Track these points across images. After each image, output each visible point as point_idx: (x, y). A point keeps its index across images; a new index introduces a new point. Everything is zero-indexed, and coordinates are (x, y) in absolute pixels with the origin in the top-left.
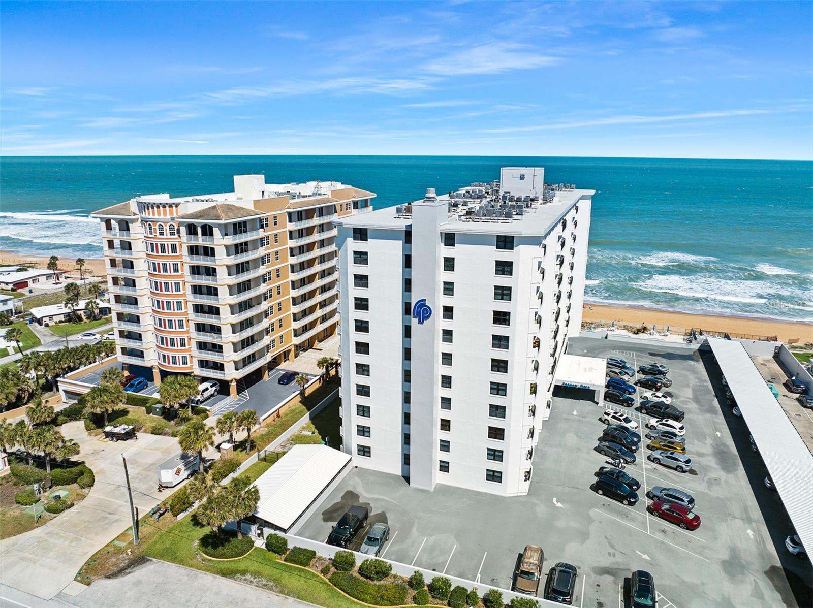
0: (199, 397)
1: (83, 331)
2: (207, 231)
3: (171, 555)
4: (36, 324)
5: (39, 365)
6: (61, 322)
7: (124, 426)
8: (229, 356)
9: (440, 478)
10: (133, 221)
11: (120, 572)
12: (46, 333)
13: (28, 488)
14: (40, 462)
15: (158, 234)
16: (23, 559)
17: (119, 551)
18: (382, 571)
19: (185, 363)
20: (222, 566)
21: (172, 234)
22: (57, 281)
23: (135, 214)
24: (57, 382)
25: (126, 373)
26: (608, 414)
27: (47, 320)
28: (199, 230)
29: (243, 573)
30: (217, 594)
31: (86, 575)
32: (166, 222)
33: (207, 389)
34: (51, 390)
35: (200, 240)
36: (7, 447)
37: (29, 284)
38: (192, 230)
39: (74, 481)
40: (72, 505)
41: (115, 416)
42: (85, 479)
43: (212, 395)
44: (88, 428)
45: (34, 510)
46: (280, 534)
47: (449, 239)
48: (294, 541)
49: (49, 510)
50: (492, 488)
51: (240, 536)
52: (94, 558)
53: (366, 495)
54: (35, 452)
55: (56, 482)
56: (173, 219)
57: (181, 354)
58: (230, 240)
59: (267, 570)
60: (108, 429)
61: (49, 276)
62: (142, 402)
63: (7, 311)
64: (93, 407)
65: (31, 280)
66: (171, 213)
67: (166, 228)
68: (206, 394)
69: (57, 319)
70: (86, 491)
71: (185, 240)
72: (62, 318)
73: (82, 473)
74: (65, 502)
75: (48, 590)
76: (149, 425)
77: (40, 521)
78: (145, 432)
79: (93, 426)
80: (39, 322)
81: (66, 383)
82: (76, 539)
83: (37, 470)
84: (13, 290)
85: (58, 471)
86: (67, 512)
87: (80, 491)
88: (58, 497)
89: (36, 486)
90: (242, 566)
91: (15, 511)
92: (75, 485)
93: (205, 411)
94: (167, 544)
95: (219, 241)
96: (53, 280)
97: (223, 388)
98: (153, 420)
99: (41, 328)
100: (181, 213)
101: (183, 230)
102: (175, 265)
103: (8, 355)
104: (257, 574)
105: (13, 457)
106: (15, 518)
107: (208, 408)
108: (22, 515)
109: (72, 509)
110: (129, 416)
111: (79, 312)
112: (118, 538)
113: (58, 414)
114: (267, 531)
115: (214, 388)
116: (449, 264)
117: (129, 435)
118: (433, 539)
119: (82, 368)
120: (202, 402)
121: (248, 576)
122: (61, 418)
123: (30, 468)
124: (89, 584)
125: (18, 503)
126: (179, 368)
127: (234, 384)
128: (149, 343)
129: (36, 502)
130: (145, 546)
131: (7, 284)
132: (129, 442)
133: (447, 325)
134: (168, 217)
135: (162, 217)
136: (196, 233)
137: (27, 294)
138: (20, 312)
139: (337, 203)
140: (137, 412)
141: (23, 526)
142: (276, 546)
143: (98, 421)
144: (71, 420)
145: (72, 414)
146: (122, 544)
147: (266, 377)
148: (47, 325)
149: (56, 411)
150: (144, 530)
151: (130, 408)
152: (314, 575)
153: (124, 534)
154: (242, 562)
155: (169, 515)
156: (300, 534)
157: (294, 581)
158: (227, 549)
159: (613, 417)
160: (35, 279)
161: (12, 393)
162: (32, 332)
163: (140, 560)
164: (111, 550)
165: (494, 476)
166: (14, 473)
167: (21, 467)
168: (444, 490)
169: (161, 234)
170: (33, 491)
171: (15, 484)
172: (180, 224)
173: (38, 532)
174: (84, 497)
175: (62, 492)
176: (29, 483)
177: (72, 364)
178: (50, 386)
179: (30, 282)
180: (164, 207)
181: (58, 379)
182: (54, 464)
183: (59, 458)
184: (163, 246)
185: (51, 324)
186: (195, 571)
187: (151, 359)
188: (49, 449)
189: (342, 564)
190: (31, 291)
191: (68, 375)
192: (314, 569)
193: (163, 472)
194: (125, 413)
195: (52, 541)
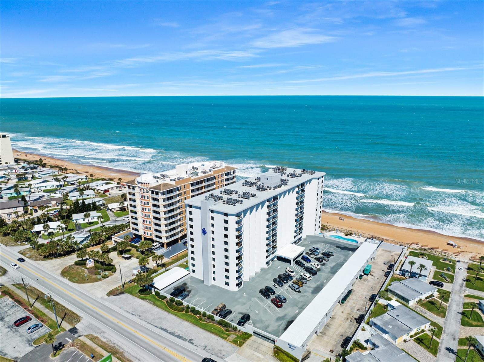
0: (153, 247)
1: (125, 215)
2: (157, 193)
3: (130, 293)
4: (110, 211)
5: (106, 231)
6: (118, 211)
7: (128, 255)
8: (164, 235)
9: (213, 283)
10: (136, 187)
11: (117, 295)
12: (112, 215)
13: (98, 271)
14: (102, 263)
15: (143, 192)
16: (95, 288)
17: (118, 290)
18: (181, 304)
19: (151, 235)
20: (142, 297)
21: (147, 193)
22: (121, 189)
23: (136, 185)
24: (111, 237)
25: (134, 236)
26: (287, 269)
27: (113, 210)
28: (155, 193)
29: (146, 299)
30: (138, 303)
31: (109, 294)
32: (145, 189)
33: (157, 245)
34: (110, 239)
35: (155, 196)
36: (94, 258)
37: (110, 191)
38: (153, 192)
39: (110, 270)
40: (109, 277)
41: (126, 251)
42: (114, 270)
43: (159, 247)
44: (118, 254)
45: (99, 277)
46: (159, 291)
47: (212, 211)
48: (162, 293)
49: (102, 277)
50: (226, 287)
51: (149, 290)
52: (111, 291)
53: (189, 284)
54: (101, 260)
55: (105, 270)
56: (147, 188)
57: (150, 232)
58: (164, 197)
59: (153, 300)
60: (123, 255)
61: (117, 187)
62: (136, 247)
63: (100, 205)
64: (119, 248)
65: (110, 189)
66: (147, 186)
67: (145, 191)
68: (156, 247)
69: (117, 209)
70: (113, 273)
71: (150, 195)
72: (119, 209)
73: (113, 268)
74: (107, 276)
75: (99, 296)
76: (136, 255)
77: (100, 280)
78: (135, 257)
79: (120, 254)
80: (111, 210)
81: (114, 238)
82: (108, 286)
83: (101, 266)
84: (103, 193)
85: (107, 267)
86: (107, 278)
87: (112, 273)
88: (105, 274)
89: (100, 270)
90: (147, 298)
91: (94, 276)
92: (111, 271)
93: (154, 253)
94: (130, 290)
95: (160, 197)
96: (119, 189)
97: (162, 245)
98: (138, 254)
99: (111, 213)
100: (150, 186)
101: (150, 192)
102: (148, 203)
103: (98, 224)
104: (150, 300)
105: (95, 261)
106: (94, 278)
107: (155, 252)
108: (96, 278)
109: (109, 278)
110: (131, 252)
111: (125, 207)
112: (118, 287)
113: (110, 249)
114: (156, 290)
115: (160, 245)
116: (213, 218)
117: (129, 258)
118: (200, 298)
119: (121, 232)
120: (155, 249)
121: (147, 300)
122: (111, 250)
123: (99, 265)
124: (109, 296)
125: (95, 274)
126: (149, 237)
127: (165, 244)
128: (140, 227)
129: (99, 275)
130: (125, 290)
131: (101, 190)
132: (129, 260)
133: (212, 236)
134: (146, 187)
135: (144, 187)
136: (154, 193)
137: (108, 195)
138: (105, 205)
139: (216, 175)
140: (134, 250)
141: (96, 280)
142: (157, 294)
143: (121, 253)
144: (114, 251)
145: (114, 249)
146: (119, 288)
147: (180, 242)
148: (113, 212)
149: (109, 248)
150: (125, 286)
151: (132, 249)
152: (164, 302)
153: (120, 286)
154: (147, 297)
155: (133, 283)
156: (165, 292)
157: (158, 303)
158: (145, 293)
159: (288, 270)
160: (112, 188)
161: (97, 240)
162: (107, 215)
163: (122, 293)
164: (116, 290)
165: (227, 284)
166: (95, 266)
167: (97, 264)
168: (213, 286)
169: (144, 192)
170: (99, 272)
171: (95, 269)
172: (150, 190)
173: (99, 282)
174: (112, 275)
175: (107, 273)
176: (99, 269)
177: (117, 231)
178: (109, 238)
179: (110, 190)
180: (145, 184)
181: (112, 236)
182: (106, 265)
183: (107, 263)
184: (144, 196)
185: (115, 211)
186: (135, 297)
187: (141, 232)
188: (105, 260)
189: (172, 300)
190: (110, 194)
191: (116, 235)
192: (164, 301)
193: (134, 271)
194: (130, 250)
195: (102, 285)
